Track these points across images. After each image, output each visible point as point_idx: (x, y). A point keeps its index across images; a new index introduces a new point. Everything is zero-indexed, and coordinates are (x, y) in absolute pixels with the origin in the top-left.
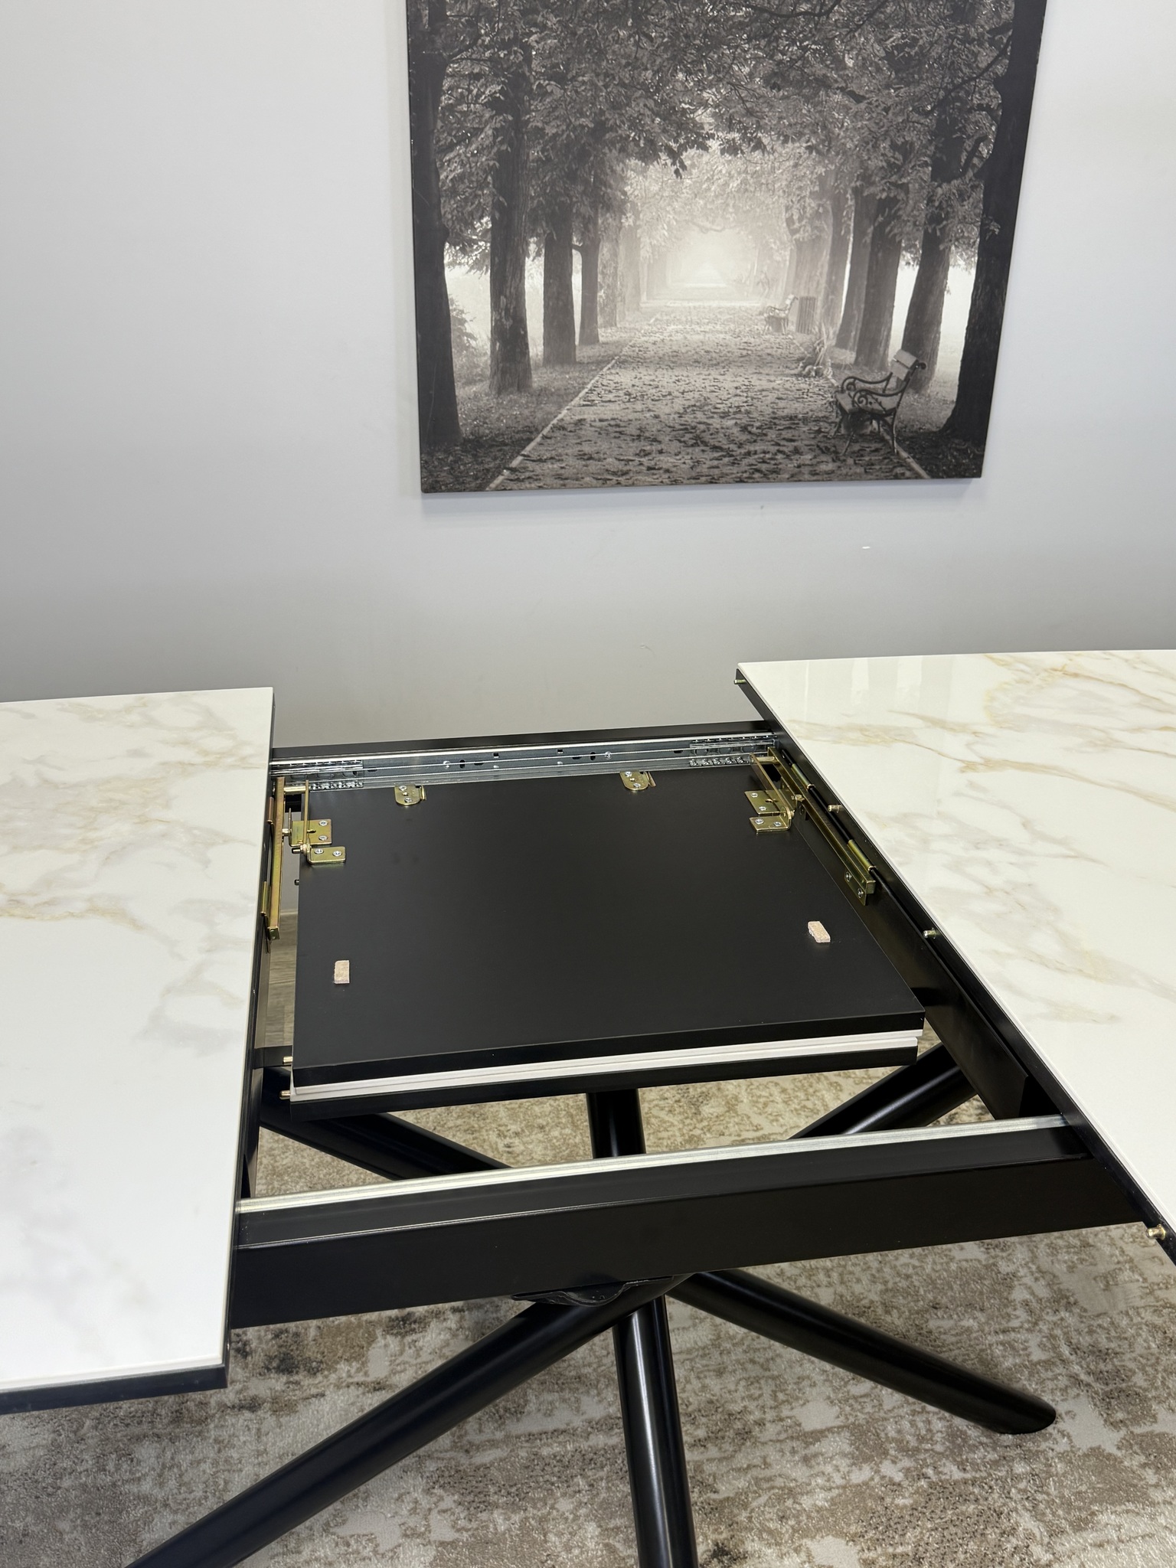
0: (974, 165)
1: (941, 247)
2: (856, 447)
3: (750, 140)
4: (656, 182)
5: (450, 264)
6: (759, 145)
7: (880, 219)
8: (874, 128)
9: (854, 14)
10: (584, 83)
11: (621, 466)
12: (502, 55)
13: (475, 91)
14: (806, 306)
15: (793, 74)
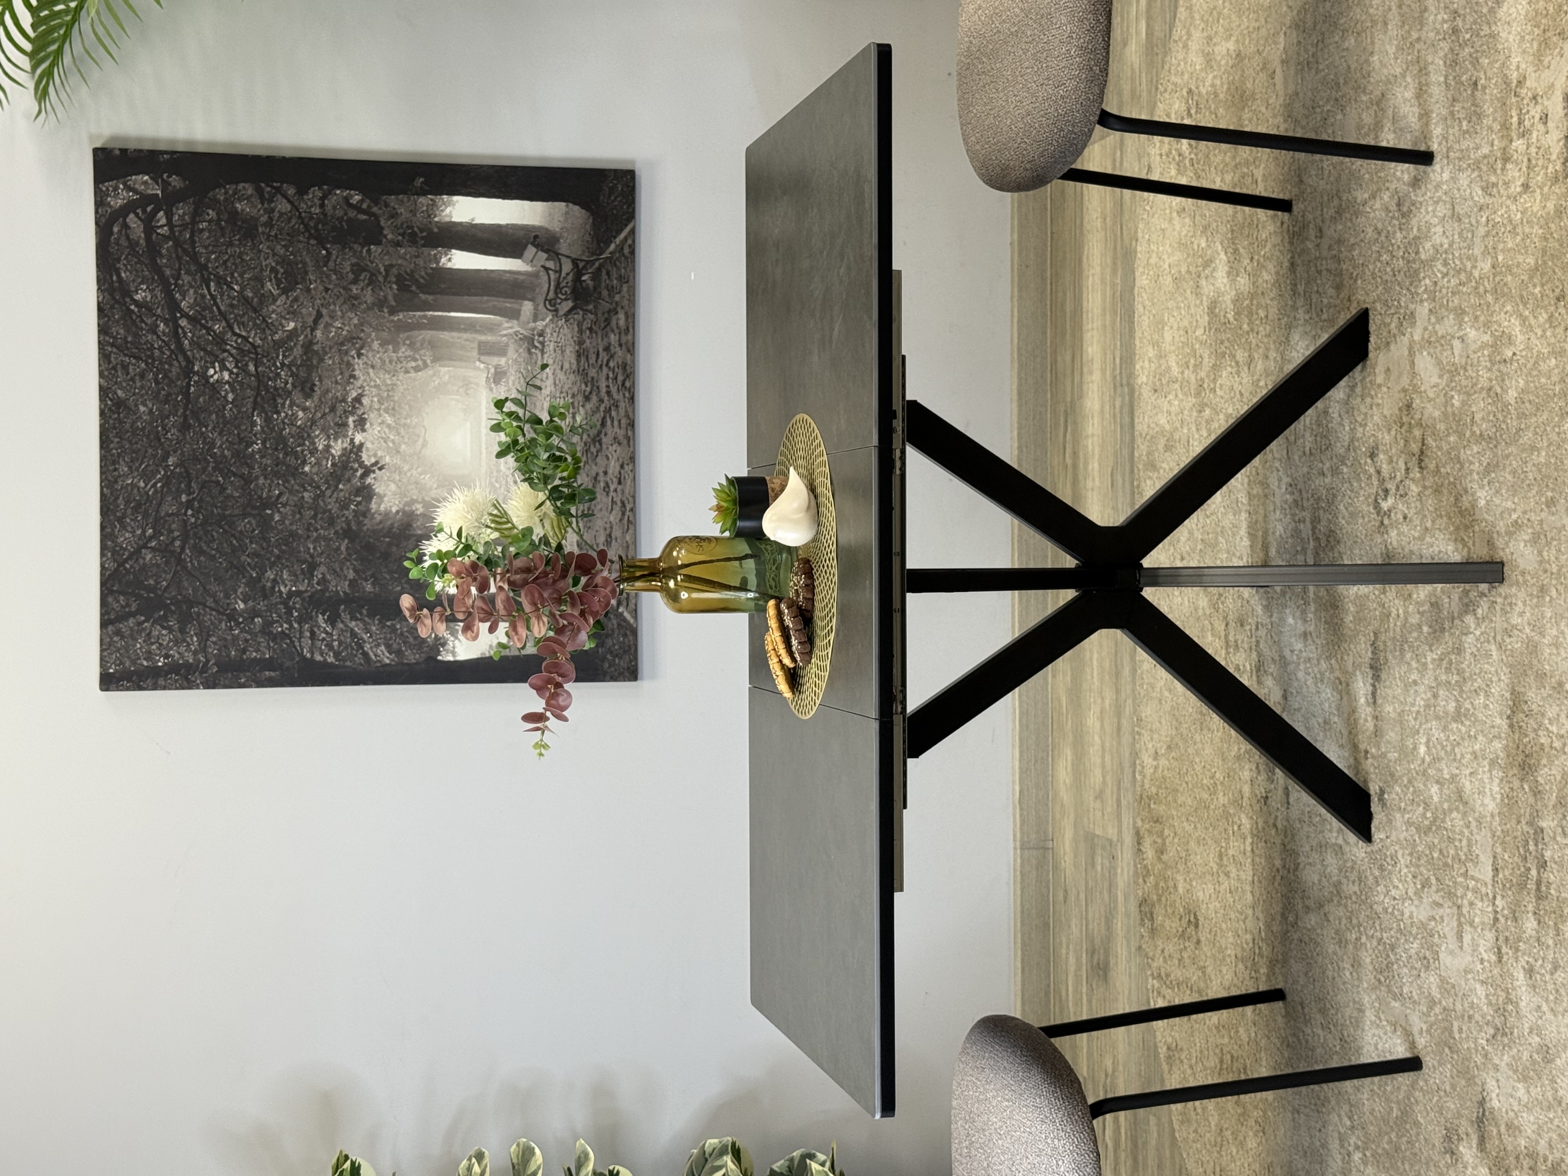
0: (369, 206)
1: (436, 230)
2: (605, 293)
3: (354, 407)
4: (388, 486)
5: (454, 655)
6: (358, 400)
7: (414, 288)
8: (342, 299)
9: (255, 324)
10: (315, 548)
11: (617, 509)
12: (296, 614)
13: (323, 635)
14: (486, 350)
15: (302, 374)
